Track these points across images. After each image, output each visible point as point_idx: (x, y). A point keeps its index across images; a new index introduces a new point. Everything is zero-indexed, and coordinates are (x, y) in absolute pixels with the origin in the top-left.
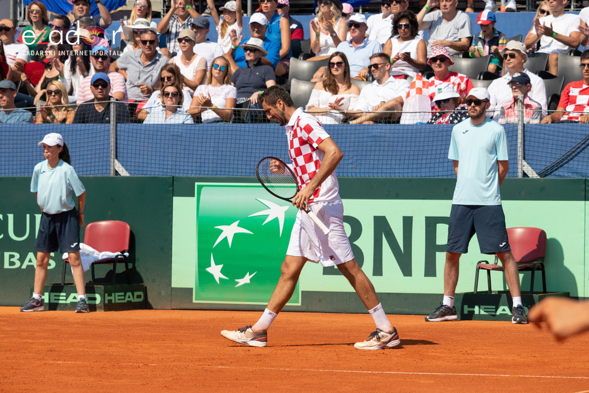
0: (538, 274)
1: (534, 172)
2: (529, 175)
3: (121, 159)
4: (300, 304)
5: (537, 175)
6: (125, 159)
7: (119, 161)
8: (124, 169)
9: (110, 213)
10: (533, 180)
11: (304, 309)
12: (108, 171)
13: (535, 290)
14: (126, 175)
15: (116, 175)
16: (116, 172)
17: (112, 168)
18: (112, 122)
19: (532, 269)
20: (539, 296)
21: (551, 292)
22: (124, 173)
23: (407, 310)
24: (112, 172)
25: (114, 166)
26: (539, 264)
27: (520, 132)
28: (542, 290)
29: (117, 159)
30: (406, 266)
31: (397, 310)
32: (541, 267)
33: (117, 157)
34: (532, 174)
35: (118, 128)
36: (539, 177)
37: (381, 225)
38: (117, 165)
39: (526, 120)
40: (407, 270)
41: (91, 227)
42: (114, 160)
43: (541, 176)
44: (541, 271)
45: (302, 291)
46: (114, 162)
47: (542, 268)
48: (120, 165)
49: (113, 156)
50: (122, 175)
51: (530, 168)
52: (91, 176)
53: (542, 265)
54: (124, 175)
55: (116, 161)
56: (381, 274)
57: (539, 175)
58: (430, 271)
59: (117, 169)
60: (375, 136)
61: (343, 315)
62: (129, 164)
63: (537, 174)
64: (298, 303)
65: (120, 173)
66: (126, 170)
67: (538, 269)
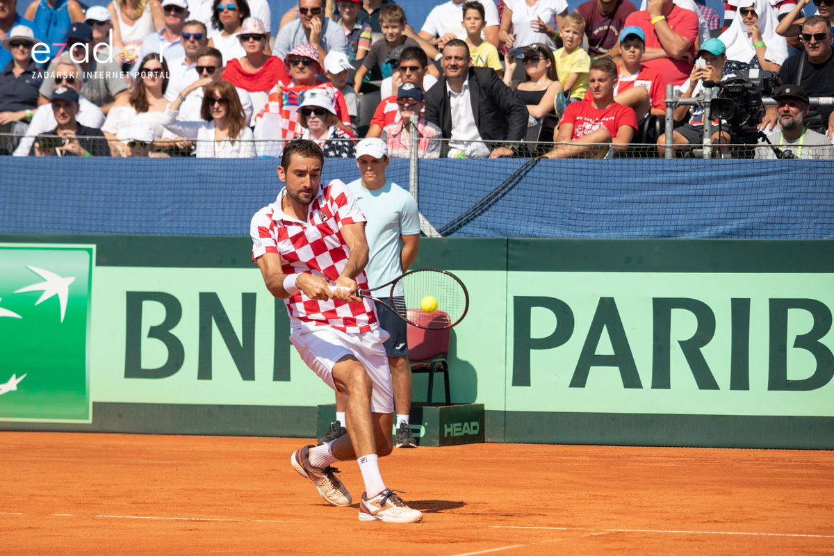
0: (438, 377)
1: (433, 229)
2: (426, 234)
4: (90, 421)
5: (437, 233)
10: (432, 240)
11: (97, 428)
13: (434, 400)
19: (431, 371)
20: (441, 409)
21: (458, 404)
23: (247, 430)
26: (441, 364)
27: (413, 170)
28: (444, 401)
30: (246, 366)
31: (233, 429)
32: (442, 367)
34: (431, 232)
36: (440, 236)
37: (210, 305)
39: (421, 153)
40: (247, 372)
43: (443, 235)
44: (442, 373)
45: (94, 404)
47: (444, 368)
51: (427, 222)
53: (445, 364)
56: (209, 377)
57: (440, 233)
58: (282, 372)
60: (200, 175)
61: (154, 437)
63: (437, 231)
64: (87, 418)
67: (439, 370)
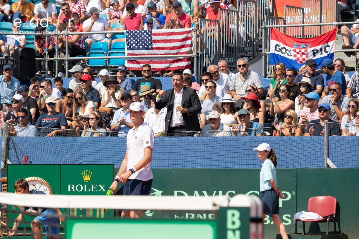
3: (331, 157)
6: (334, 158)
7: (330, 159)
8: (333, 164)
9: (324, 190)
12: (323, 165)
14: (334, 167)
15: (328, 167)
16: (328, 166)
17: (326, 163)
18: (325, 135)
22: (333, 166)
24: (326, 166)
25: (327, 162)
29: (329, 158)
33: (328, 156)
35: (329, 139)
38: (329, 161)
41: (312, 200)
42: (327, 158)
46: (327, 160)
48: (331, 161)
49: (326, 156)
50: (331, 167)
52: (313, 168)
54: (333, 167)
55: (328, 159)
59: (329, 164)
62: (336, 160)
65: (330, 166)
66: (335, 164)
